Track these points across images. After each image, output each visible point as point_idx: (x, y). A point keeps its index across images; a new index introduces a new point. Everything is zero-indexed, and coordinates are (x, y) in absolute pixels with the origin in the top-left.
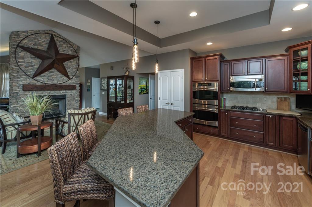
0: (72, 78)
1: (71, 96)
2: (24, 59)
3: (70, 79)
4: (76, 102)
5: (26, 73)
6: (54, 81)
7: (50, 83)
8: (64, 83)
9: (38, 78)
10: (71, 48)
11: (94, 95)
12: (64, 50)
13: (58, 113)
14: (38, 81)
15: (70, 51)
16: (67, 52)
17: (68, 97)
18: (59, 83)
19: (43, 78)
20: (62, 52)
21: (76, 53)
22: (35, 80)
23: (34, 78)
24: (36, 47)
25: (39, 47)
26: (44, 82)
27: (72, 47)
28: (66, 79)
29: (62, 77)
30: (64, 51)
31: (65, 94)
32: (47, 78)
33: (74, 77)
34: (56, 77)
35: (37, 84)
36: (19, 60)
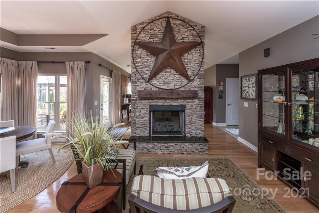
0: (193, 80)
1: (191, 107)
2: (141, 58)
3: (190, 81)
4: (199, 117)
5: (143, 76)
6: (170, 85)
7: (166, 87)
8: (182, 87)
9: (154, 81)
10: (192, 32)
11: (229, 105)
12: (183, 36)
13: (176, 131)
14: (153, 86)
15: (191, 37)
16: (187, 39)
17: (188, 109)
18: (177, 87)
19: (158, 80)
20: (181, 41)
21: (198, 38)
22: (151, 85)
23: (150, 82)
24: (152, 40)
25: (154, 39)
26: (159, 87)
27: (194, 30)
28: (185, 81)
29: (180, 79)
30: (183, 38)
31: (184, 103)
32: (163, 81)
33: (197, 77)
34: (173, 78)
35: (153, 90)
36: (136, 60)
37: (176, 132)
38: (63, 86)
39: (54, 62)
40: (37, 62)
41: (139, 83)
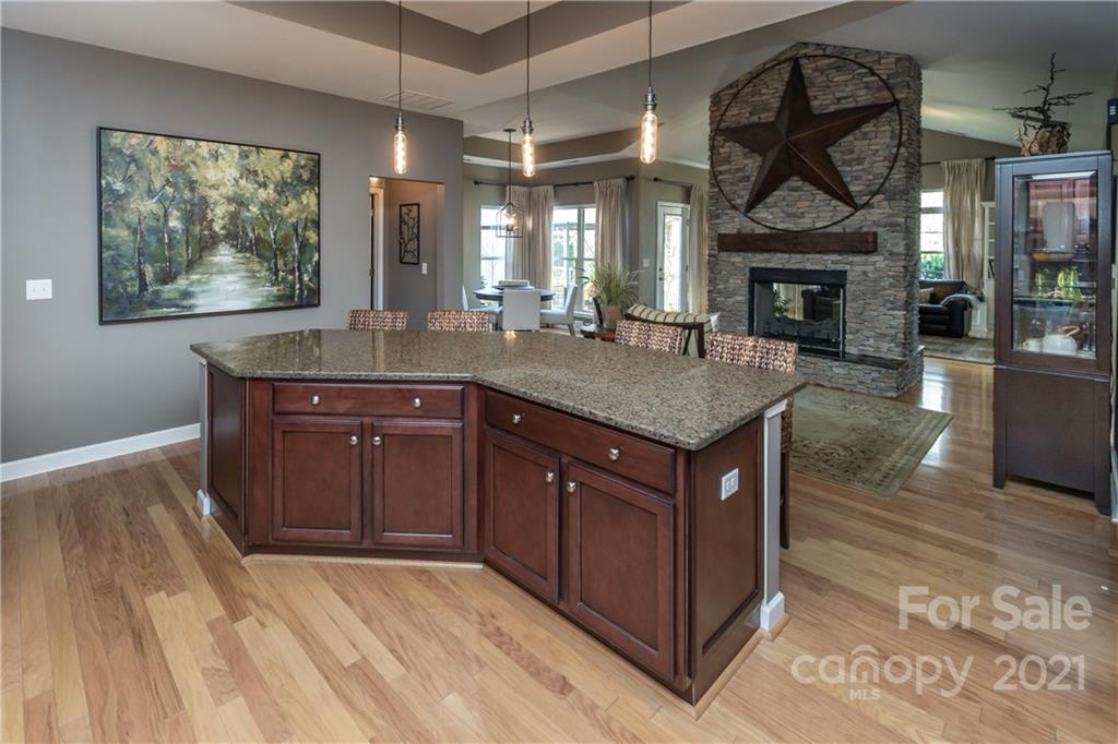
0: (866, 205)
1: (863, 277)
2: (729, 163)
3: (857, 208)
4: (889, 305)
5: (733, 202)
6: (802, 220)
7: (791, 226)
8: (835, 223)
9: (761, 213)
10: (865, 79)
12: (839, 95)
13: (826, 337)
14: (759, 223)
15: (862, 92)
16: (850, 100)
17: (852, 283)
18: (818, 225)
19: (770, 210)
20: (832, 108)
21: (886, 93)
22: (753, 220)
23: (749, 215)
24: (755, 119)
25: (762, 116)
26: (772, 226)
27: (873, 73)
28: (845, 210)
29: (829, 205)
30: (839, 99)
31: (840, 267)
32: (783, 212)
33: (879, 197)
34: (808, 203)
35: (756, 232)
37: (824, 340)
38: (590, 227)
39: (577, 184)
40: (555, 186)
41: (725, 217)
